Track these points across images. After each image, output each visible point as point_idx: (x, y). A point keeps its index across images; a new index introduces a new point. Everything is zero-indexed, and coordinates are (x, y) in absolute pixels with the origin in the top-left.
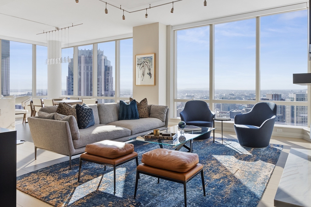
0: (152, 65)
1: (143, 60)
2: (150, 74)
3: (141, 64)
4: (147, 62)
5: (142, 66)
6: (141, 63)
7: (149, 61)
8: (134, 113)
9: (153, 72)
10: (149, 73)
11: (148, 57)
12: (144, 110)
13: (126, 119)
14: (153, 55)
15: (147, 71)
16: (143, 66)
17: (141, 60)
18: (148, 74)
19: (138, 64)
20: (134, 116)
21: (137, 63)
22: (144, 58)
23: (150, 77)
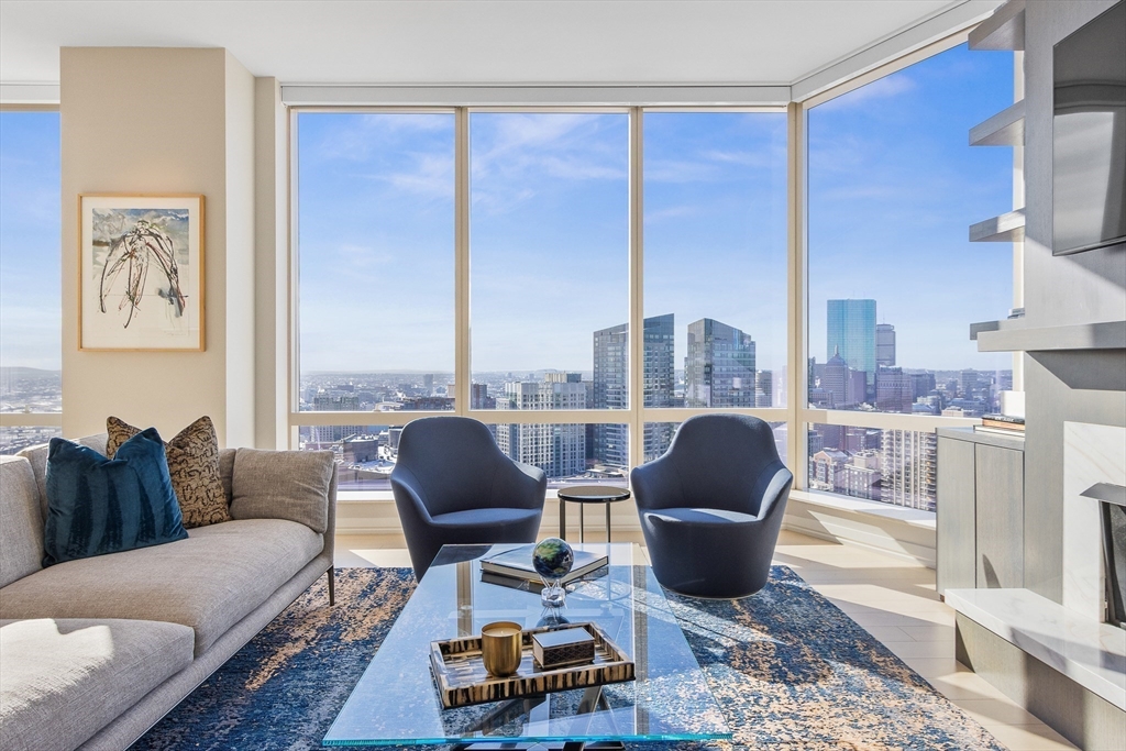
0: (185, 251)
1: (130, 224)
2: (174, 295)
3: (115, 244)
4: (157, 237)
5: (120, 251)
6: (117, 236)
7: (167, 231)
8: (157, 510)
9: (190, 286)
10: (166, 289)
11: (159, 213)
12: (203, 486)
13: (103, 550)
14: (193, 206)
15: (155, 279)
16: (131, 255)
17: (117, 224)
18: (161, 293)
19: (97, 243)
20: (159, 522)
21: (88, 237)
22: (137, 212)
23: (174, 308)
